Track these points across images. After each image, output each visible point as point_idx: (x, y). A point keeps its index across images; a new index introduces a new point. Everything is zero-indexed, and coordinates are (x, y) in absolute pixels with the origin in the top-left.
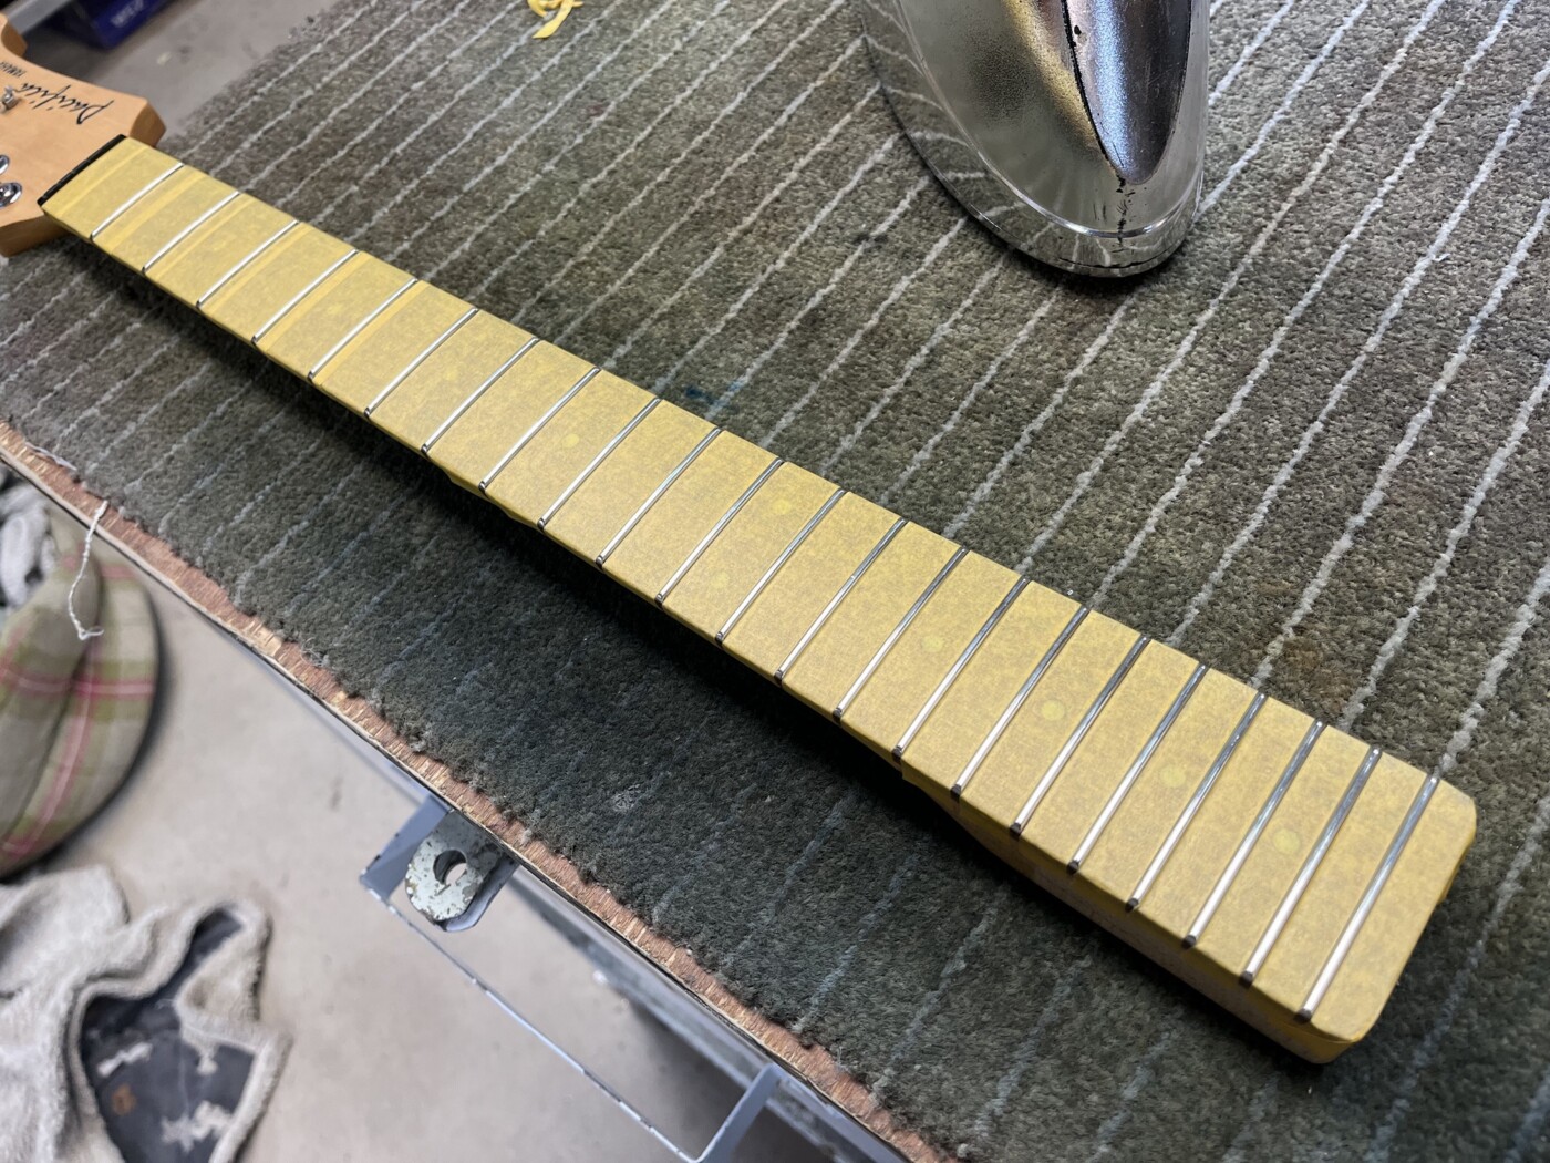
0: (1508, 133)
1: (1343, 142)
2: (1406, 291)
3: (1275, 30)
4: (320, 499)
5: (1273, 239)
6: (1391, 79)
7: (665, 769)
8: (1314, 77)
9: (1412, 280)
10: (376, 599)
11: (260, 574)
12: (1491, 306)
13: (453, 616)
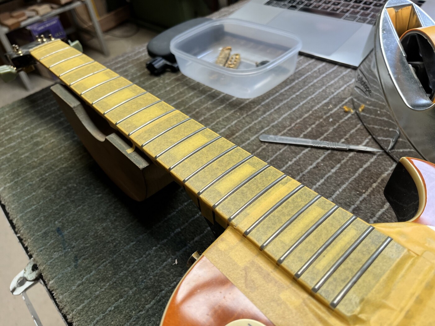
0: (328, 133)
1: (289, 130)
2: (288, 165)
3: (284, 104)
4: (26, 173)
5: (263, 149)
6: (306, 118)
7: (68, 249)
8: (289, 115)
9: (290, 163)
10: (26, 198)
11: (5, 188)
12: (306, 171)
13: (41, 205)
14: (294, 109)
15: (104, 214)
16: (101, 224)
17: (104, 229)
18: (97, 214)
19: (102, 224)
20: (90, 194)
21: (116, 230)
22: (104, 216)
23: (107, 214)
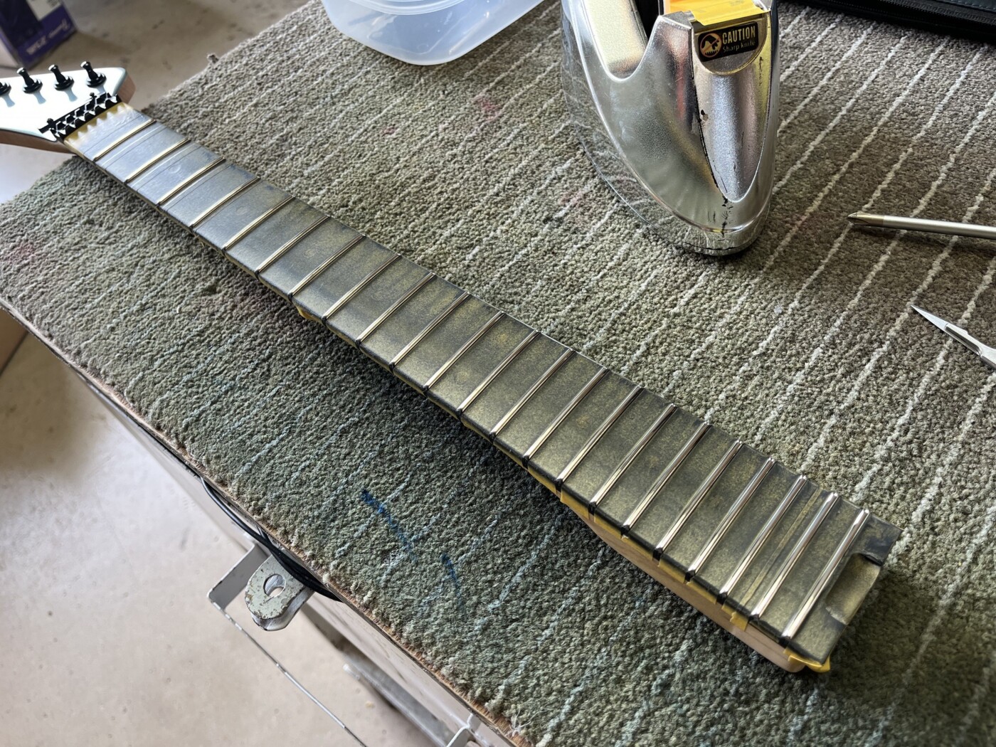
14: (832, 125)
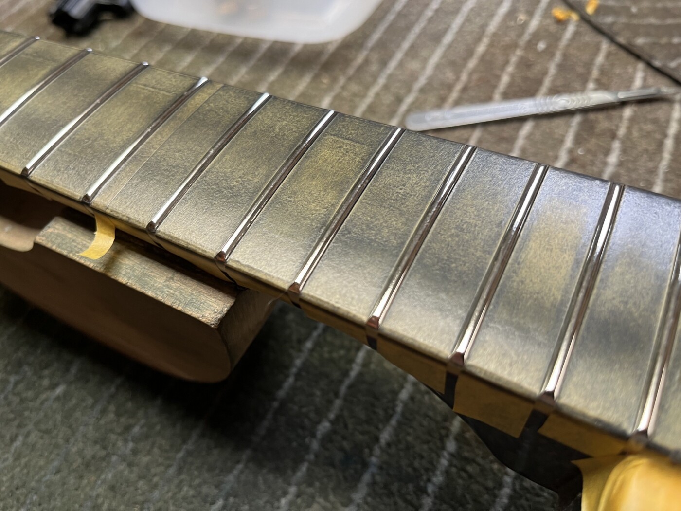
15: (96, 443)
16: (98, 478)
17: (112, 488)
18: (74, 449)
19: (103, 477)
20: (30, 394)
21: (151, 480)
22: (98, 447)
23: (102, 442)
